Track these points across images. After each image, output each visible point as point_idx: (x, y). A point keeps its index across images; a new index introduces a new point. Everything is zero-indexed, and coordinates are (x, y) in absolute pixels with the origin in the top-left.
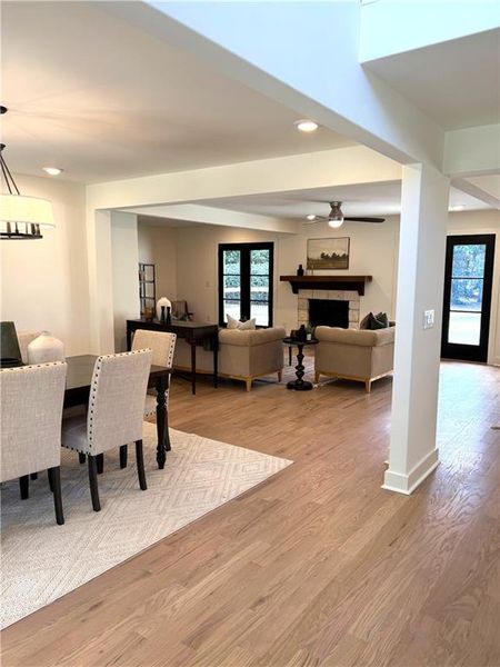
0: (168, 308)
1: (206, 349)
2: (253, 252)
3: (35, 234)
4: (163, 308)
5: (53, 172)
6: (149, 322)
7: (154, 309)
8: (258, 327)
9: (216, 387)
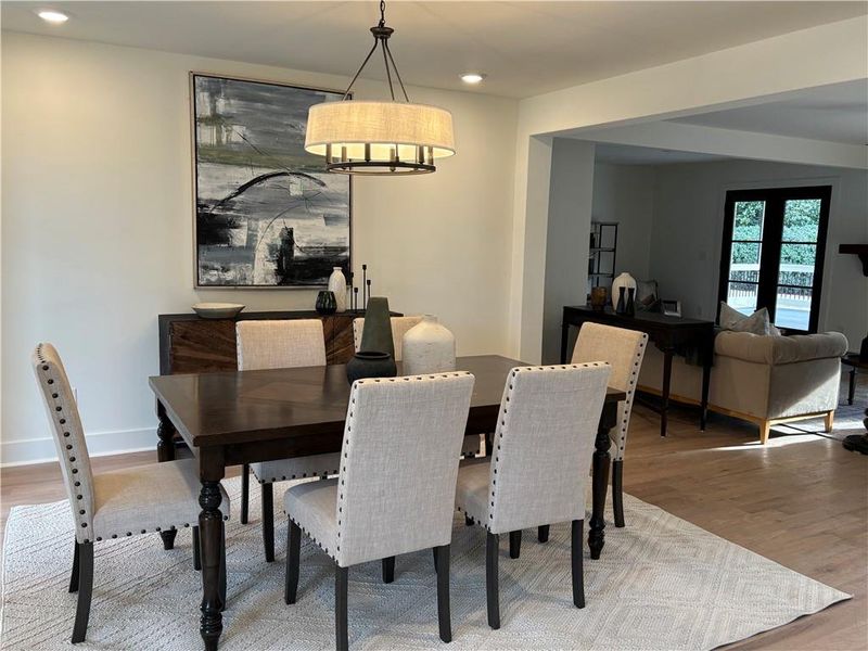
0: (631, 291)
1: (689, 362)
2: (790, 203)
4: (622, 289)
5: (472, 79)
6: (599, 311)
7: (609, 290)
8: (788, 332)
9: (703, 428)
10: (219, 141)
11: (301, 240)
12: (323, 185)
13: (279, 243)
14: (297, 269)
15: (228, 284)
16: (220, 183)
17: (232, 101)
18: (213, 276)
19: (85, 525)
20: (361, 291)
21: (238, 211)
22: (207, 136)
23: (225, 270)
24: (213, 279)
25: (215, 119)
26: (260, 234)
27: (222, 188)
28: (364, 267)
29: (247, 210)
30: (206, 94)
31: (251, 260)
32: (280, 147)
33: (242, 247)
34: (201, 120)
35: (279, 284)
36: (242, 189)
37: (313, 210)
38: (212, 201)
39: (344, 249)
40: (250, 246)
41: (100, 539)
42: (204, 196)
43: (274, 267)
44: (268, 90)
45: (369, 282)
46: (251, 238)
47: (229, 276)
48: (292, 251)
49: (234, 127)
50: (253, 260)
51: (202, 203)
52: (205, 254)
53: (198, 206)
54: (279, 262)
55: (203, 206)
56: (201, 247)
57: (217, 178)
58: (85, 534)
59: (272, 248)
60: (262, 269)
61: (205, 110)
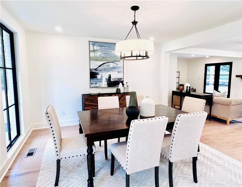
2: (221, 66)
3: (147, 56)
4: (187, 87)
6: (181, 92)
9: (210, 120)
10: (95, 56)
11: (112, 77)
12: (117, 64)
13: (108, 78)
14: (112, 83)
15: (97, 87)
16: (95, 65)
17: (98, 47)
18: (93, 85)
19: (58, 155)
20: (126, 88)
21: (99, 71)
22: (92, 54)
23: (96, 84)
24: (94, 86)
25: (94, 51)
26: (104, 76)
27: (95, 66)
28: (127, 83)
29: (101, 71)
30: (92, 45)
31: (101, 82)
32: (108, 56)
33: (100, 79)
34: (91, 51)
35: (108, 87)
36: (100, 66)
37: (115, 70)
38: (93, 69)
39: (122, 79)
40: (101, 79)
41: (62, 159)
42: (92, 68)
43: (107, 83)
44: (105, 44)
45: (128, 86)
46: (102, 77)
47: (97, 85)
48: (111, 79)
49: (98, 52)
50: (102, 82)
51: (91, 69)
52: (92, 81)
53: (90, 70)
54: (108, 82)
55: (91, 70)
56: (91, 79)
57: (94, 64)
58: (58, 158)
59: (106, 79)
60: (104, 83)
61: (92, 49)
